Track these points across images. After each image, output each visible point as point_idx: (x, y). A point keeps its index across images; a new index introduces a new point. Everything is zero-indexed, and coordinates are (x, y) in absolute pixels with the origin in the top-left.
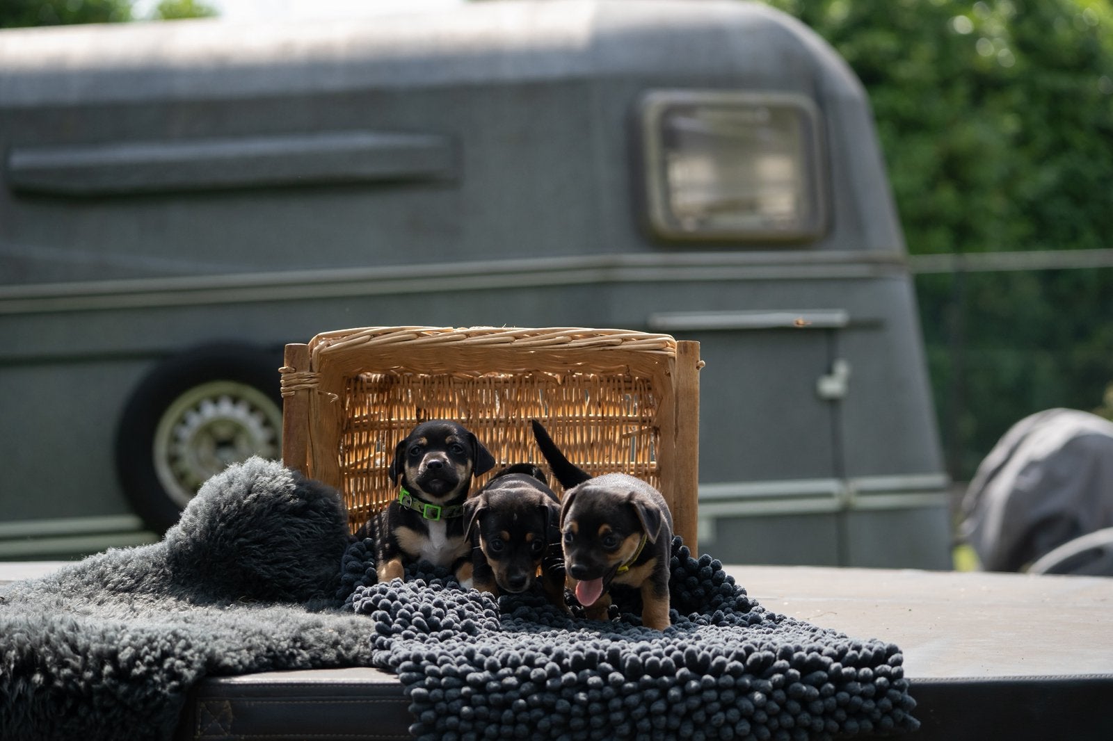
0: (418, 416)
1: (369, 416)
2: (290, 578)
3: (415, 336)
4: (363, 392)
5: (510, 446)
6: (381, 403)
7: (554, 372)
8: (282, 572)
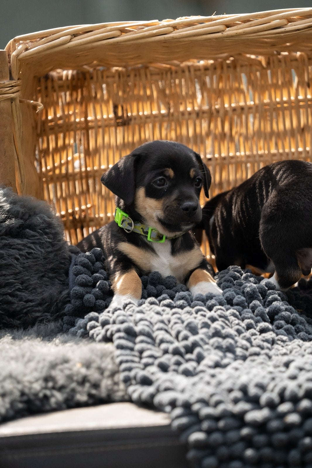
0: (115, 113)
1: (64, 117)
2: (13, 303)
3: (118, 33)
4: (55, 91)
5: (215, 137)
6: (75, 101)
7: (257, 54)
8: (5, 297)
